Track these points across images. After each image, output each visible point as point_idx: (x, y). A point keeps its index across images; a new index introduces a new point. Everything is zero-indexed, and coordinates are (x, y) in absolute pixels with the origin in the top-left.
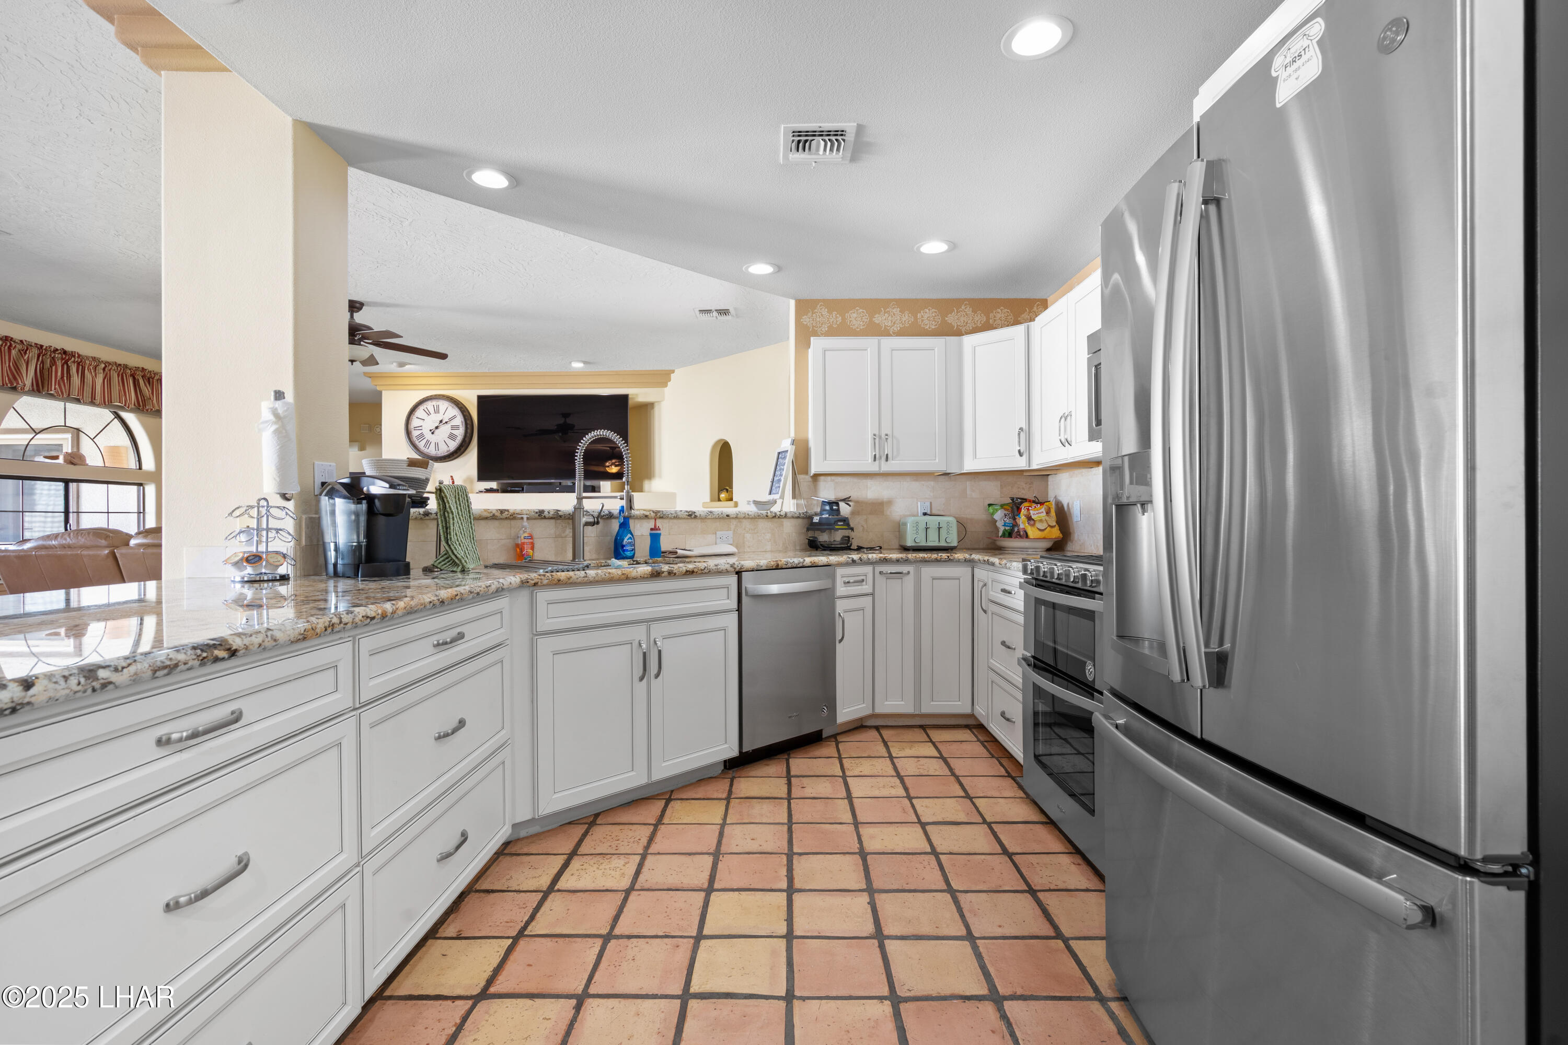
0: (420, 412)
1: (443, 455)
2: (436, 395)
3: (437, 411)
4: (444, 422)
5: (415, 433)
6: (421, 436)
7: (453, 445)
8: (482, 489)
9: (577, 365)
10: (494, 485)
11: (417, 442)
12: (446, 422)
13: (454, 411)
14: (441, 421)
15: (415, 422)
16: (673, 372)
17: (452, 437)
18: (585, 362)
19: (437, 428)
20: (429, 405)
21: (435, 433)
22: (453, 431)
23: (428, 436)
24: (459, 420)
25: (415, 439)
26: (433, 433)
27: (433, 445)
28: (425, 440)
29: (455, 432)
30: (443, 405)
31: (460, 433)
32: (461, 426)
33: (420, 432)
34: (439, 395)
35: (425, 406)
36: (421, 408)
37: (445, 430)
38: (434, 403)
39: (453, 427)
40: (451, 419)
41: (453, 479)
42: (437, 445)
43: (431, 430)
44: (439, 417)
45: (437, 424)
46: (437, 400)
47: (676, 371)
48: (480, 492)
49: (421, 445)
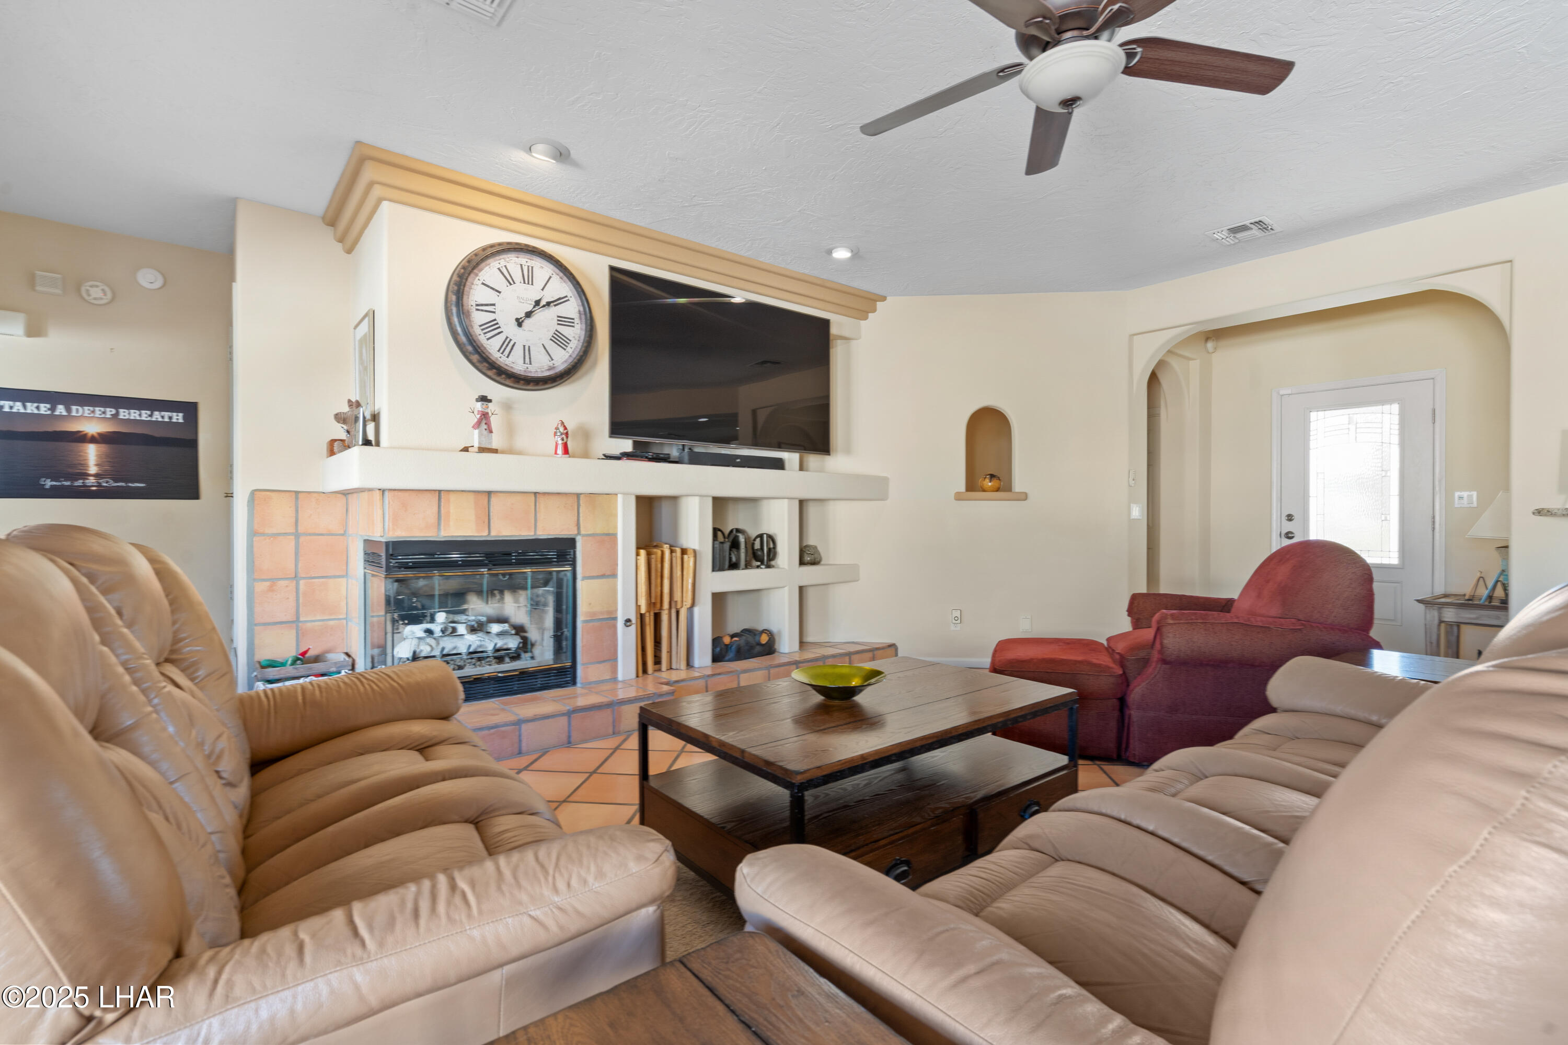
0: (489, 272)
1: (533, 375)
2: (524, 245)
3: (528, 279)
4: (543, 303)
5: (475, 317)
6: (493, 326)
7: (559, 358)
8: (617, 452)
10: (627, 445)
11: (482, 339)
12: (548, 304)
13: (560, 287)
14: (537, 303)
15: (475, 293)
16: (883, 299)
17: (559, 339)
19: (529, 315)
20: (512, 263)
21: (524, 324)
22: (561, 329)
23: (509, 329)
24: (571, 306)
25: (477, 331)
26: (519, 325)
27: (518, 352)
28: (500, 338)
29: (565, 331)
30: (543, 270)
31: (577, 335)
32: (577, 321)
33: (490, 317)
34: (533, 247)
35: (503, 263)
36: (492, 263)
37: (546, 320)
38: (522, 260)
39: (563, 321)
40: (555, 303)
41: (564, 426)
42: (527, 351)
43: (517, 320)
44: (533, 293)
45: (530, 308)
46: (526, 256)
47: (888, 298)
48: (608, 457)
49: (492, 347)
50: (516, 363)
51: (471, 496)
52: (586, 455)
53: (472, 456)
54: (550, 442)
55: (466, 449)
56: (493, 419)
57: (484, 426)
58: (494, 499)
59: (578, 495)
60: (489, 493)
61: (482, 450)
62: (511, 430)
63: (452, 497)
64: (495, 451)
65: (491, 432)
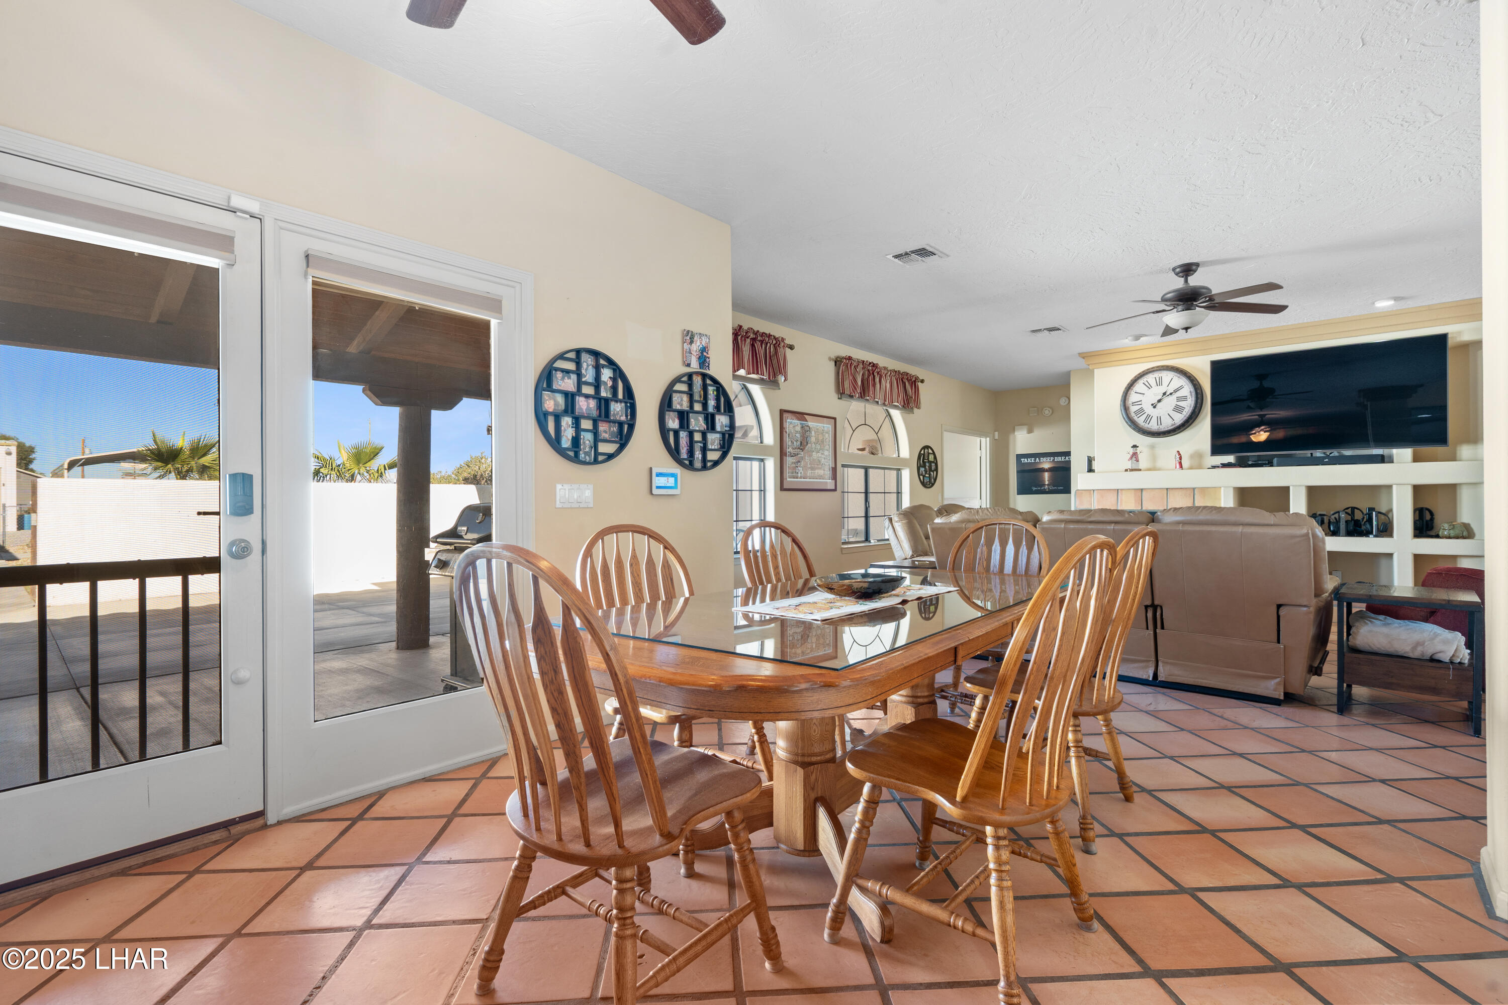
0: (1139, 386)
1: (1166, 429)
2: (1158, 367)
3: (1159, 383)
4: (1168, 393)
5: (1133, 409)
6: (1141, 411)
7: (1179, 418)
8: (1218, 463)
9: (1384, 304)
10: (1231, 459)
11: (1135, 418)
12: (1171, 394)
13: (1180, 382)
14: (1164, 394)
15: (1133, 397)
17: (1178, 409)
18: (1396, 299)
19: (1159, 401)
20: (1150, 378)
21: (1157, 407)
22: (1179, 403)
23: (1149, 410)
24: (1187, 390)
25: (1133, 415)
26: (1154, 407)
27: (1154, 421)
28: (1145, 416)
29: (1181, 404)
30: (1167, 376)
31: (1188, 405)
32: (1189, 396)
33: (1140, 407)
34: (1163, 366)
35: (1145, 380)
36: (1141, 382)
37: (1170, 402)
38: (1157, 375)
39: (1179, 399)
40: (1176, 391)
41: (1180, 454)
42: (1159, 419)
43: (1152, 405)
44: (1162, 389)
45: (1160, 397)
46: (1160, 372)
48: (1214, 467)
49: (1140, 421)
50: (1153, 426)
51: (1133, 491)
52: (1200, 467)
53: (1128, 473)
54: (1173, 462)
55: (1126, 470)
56: (1140, 456)
57: (1134, 459)
58: (1144, 493)
59: (1194, 489)
60: (1142, 490)
61: (1132, 470)
62: (1154, 458)
63: (1123, 492)
64: (1140, 470)
65: (1138, 461)
